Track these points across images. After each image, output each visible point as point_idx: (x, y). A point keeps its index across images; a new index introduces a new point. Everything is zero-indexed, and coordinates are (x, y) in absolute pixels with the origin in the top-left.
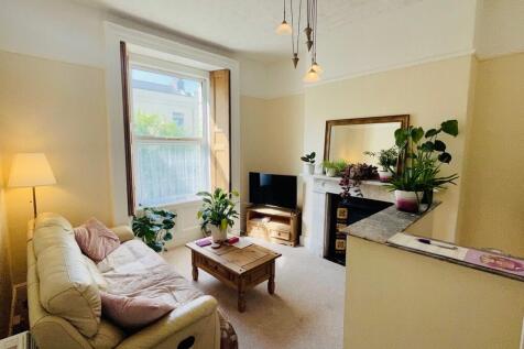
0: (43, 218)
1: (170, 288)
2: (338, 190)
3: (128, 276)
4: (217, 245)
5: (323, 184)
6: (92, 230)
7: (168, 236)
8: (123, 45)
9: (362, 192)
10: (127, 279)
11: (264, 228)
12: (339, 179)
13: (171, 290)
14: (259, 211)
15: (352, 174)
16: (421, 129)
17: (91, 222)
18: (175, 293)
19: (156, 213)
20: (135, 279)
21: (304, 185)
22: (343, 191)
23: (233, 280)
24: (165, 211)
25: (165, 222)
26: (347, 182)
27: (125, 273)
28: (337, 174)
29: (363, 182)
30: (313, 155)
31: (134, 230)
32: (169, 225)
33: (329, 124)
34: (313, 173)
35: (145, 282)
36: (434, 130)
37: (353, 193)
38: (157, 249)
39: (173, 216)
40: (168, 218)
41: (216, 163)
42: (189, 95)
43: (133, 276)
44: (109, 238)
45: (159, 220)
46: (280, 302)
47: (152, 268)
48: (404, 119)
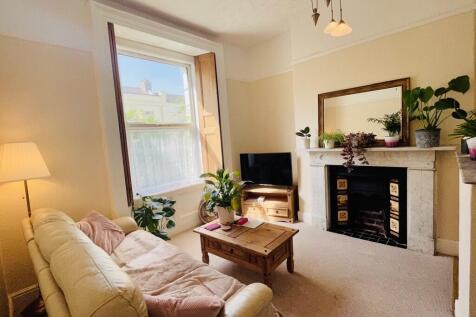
0: (40, 214)
1: (199, 278)
2: (340, 161)
3: (146, 270)
4: (228, 228)
5: (321, 157)
6: (95, 224)
7: (171, 224)
8: (110, 26)
9: (368, 160)
10: (147, 274)
11: (261, 208)
12: (341, 150)
13: (201, 281)
14: (254, 191)
15: (355, 143)
16: (429, 89)
17: (93, 215)
18: (208, 284)
19: (155, 201)
20: (155, 272)
21: (299, 161)
22: (346, 161)
23: (256, 262)
24: (164, 198)
25: (165, 210)
26: (350, 151)
27: (142, 267)
28: (337, 145)
29: (368, 149)
30: (307, 130)
31: (136, 220)
32: (169, 212)
33: (321, 98)
34: (309, 148)
35: (168, 275)
36: (443, 89)
37: (357, 162)
38: (165, 238)
39: (173, 203)
40: (167, 205)
41: (206, 146)
42: (157, 95)
43: (152, 269)
44: (113, 231)
45: (159, 207)
46: (304, 281)
47: (171, 259)
48: (404, 83)
